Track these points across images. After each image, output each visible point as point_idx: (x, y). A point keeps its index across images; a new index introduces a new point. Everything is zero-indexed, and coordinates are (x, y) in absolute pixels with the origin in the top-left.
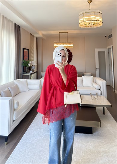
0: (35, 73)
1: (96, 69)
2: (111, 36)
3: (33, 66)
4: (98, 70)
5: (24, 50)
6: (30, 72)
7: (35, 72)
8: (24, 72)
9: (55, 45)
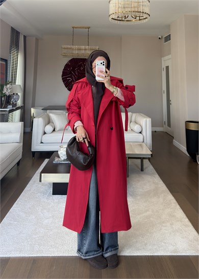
2: (168, 38)
3: (14, 94)
6: (9, 106)
7: (17, 106)
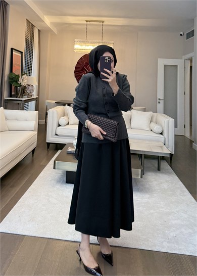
0: (32, 100)
1: (158, 101)
2: (191, 34)
4: (162, 102)
5: (14, 53)
7: (33, 97)
8: (11, 96)
9: (77, 46)
